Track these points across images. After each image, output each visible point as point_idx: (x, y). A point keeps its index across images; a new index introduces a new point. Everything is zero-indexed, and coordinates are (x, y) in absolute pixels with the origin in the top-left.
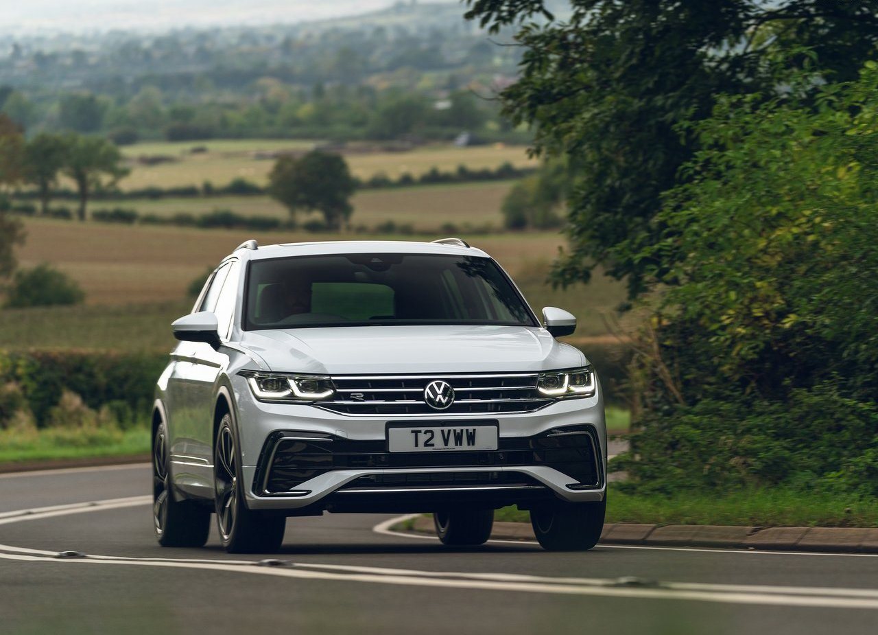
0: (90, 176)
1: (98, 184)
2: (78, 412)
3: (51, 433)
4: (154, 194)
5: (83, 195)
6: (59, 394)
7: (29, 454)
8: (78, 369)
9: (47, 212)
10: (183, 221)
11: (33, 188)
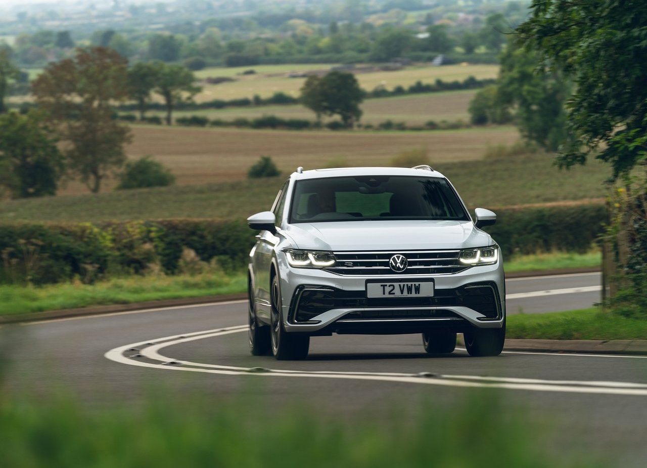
0: (174, 93)
1: (179, 98)
2: (192, 261)
3: (182, 278)
4: (219, 105)
5: (169, 107)
6: (181, 251)
7: (166, 294)
8: (193, 233)
9: (144, 119)
10: (241, 123)
11: (134, 102)
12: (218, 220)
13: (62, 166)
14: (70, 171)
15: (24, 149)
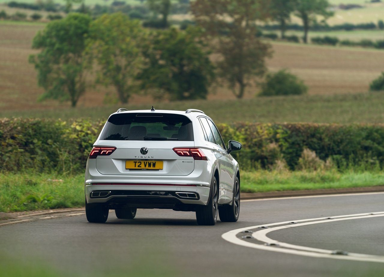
0: (311, 16)
1: (315, 21)
2: (313, 161)
3: (299, 173)
4: (348, 28)
5: (306, 28)
6: (302, 150)
7: (286, 186)
8: (313, 136)
9: (284, 38)
10: (366, 44)
11: (276, 23)
12: (334, 125)
13: (213, 76)
14: (219, 79)
15: (181, 59)
